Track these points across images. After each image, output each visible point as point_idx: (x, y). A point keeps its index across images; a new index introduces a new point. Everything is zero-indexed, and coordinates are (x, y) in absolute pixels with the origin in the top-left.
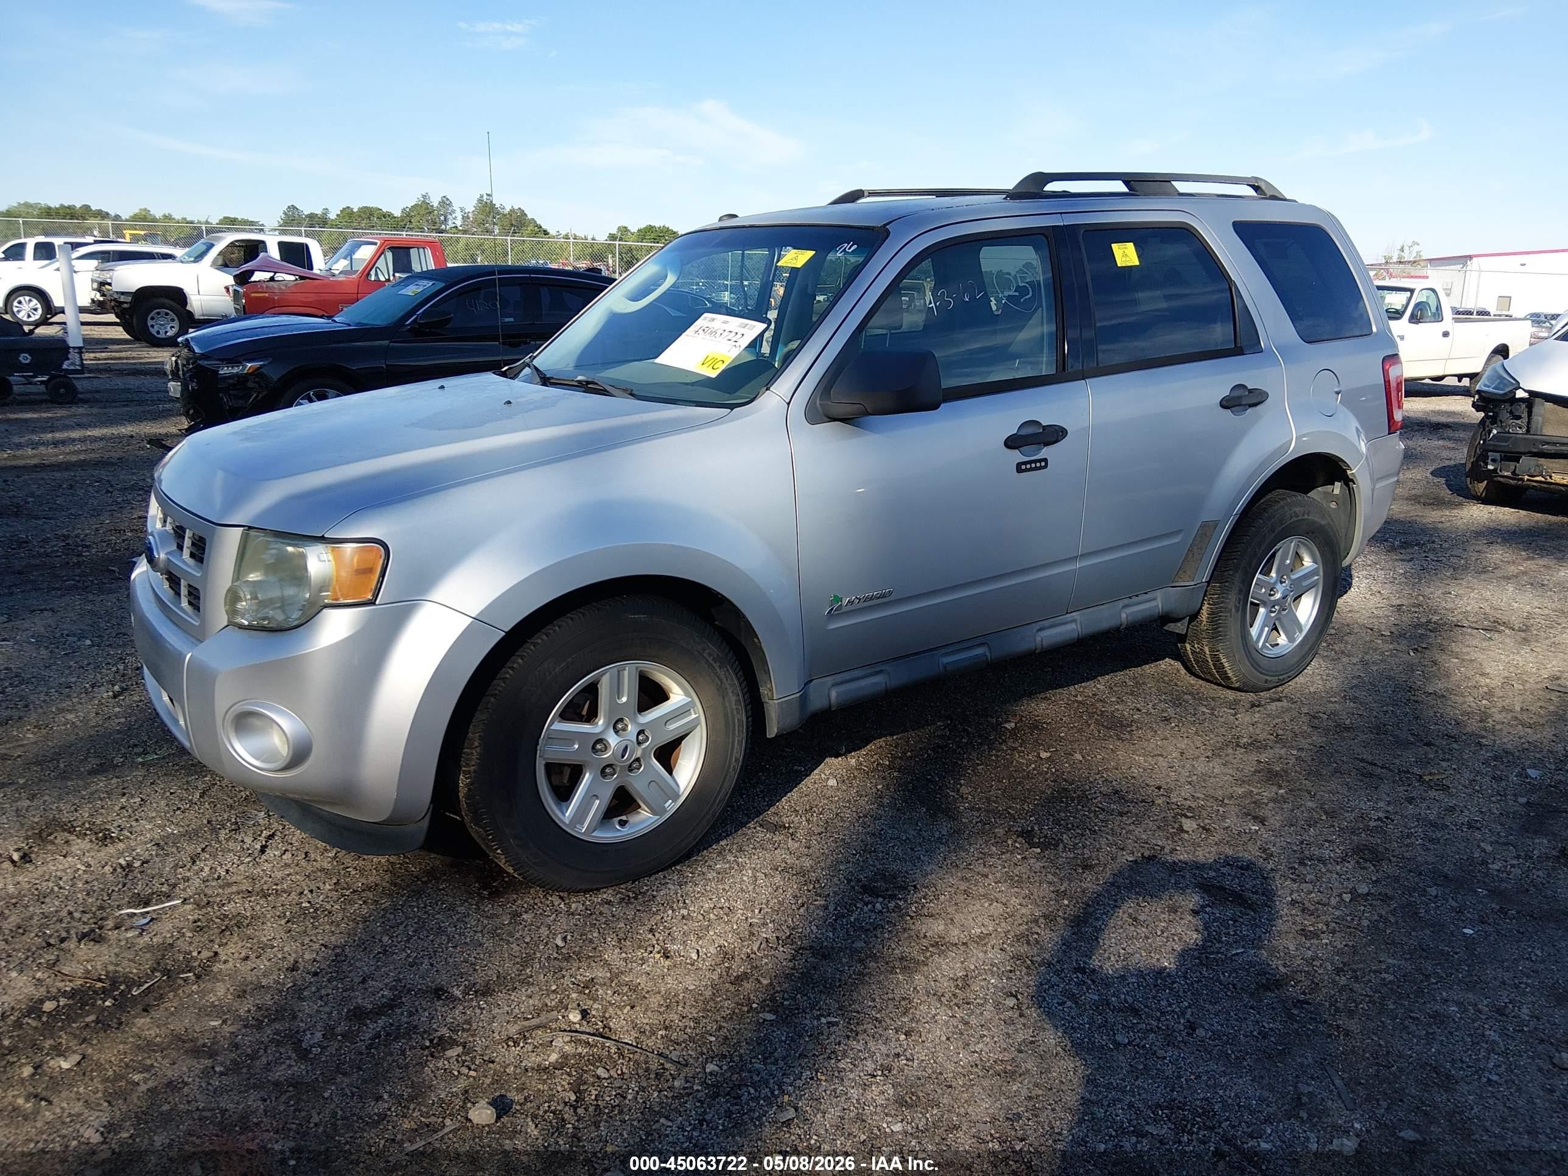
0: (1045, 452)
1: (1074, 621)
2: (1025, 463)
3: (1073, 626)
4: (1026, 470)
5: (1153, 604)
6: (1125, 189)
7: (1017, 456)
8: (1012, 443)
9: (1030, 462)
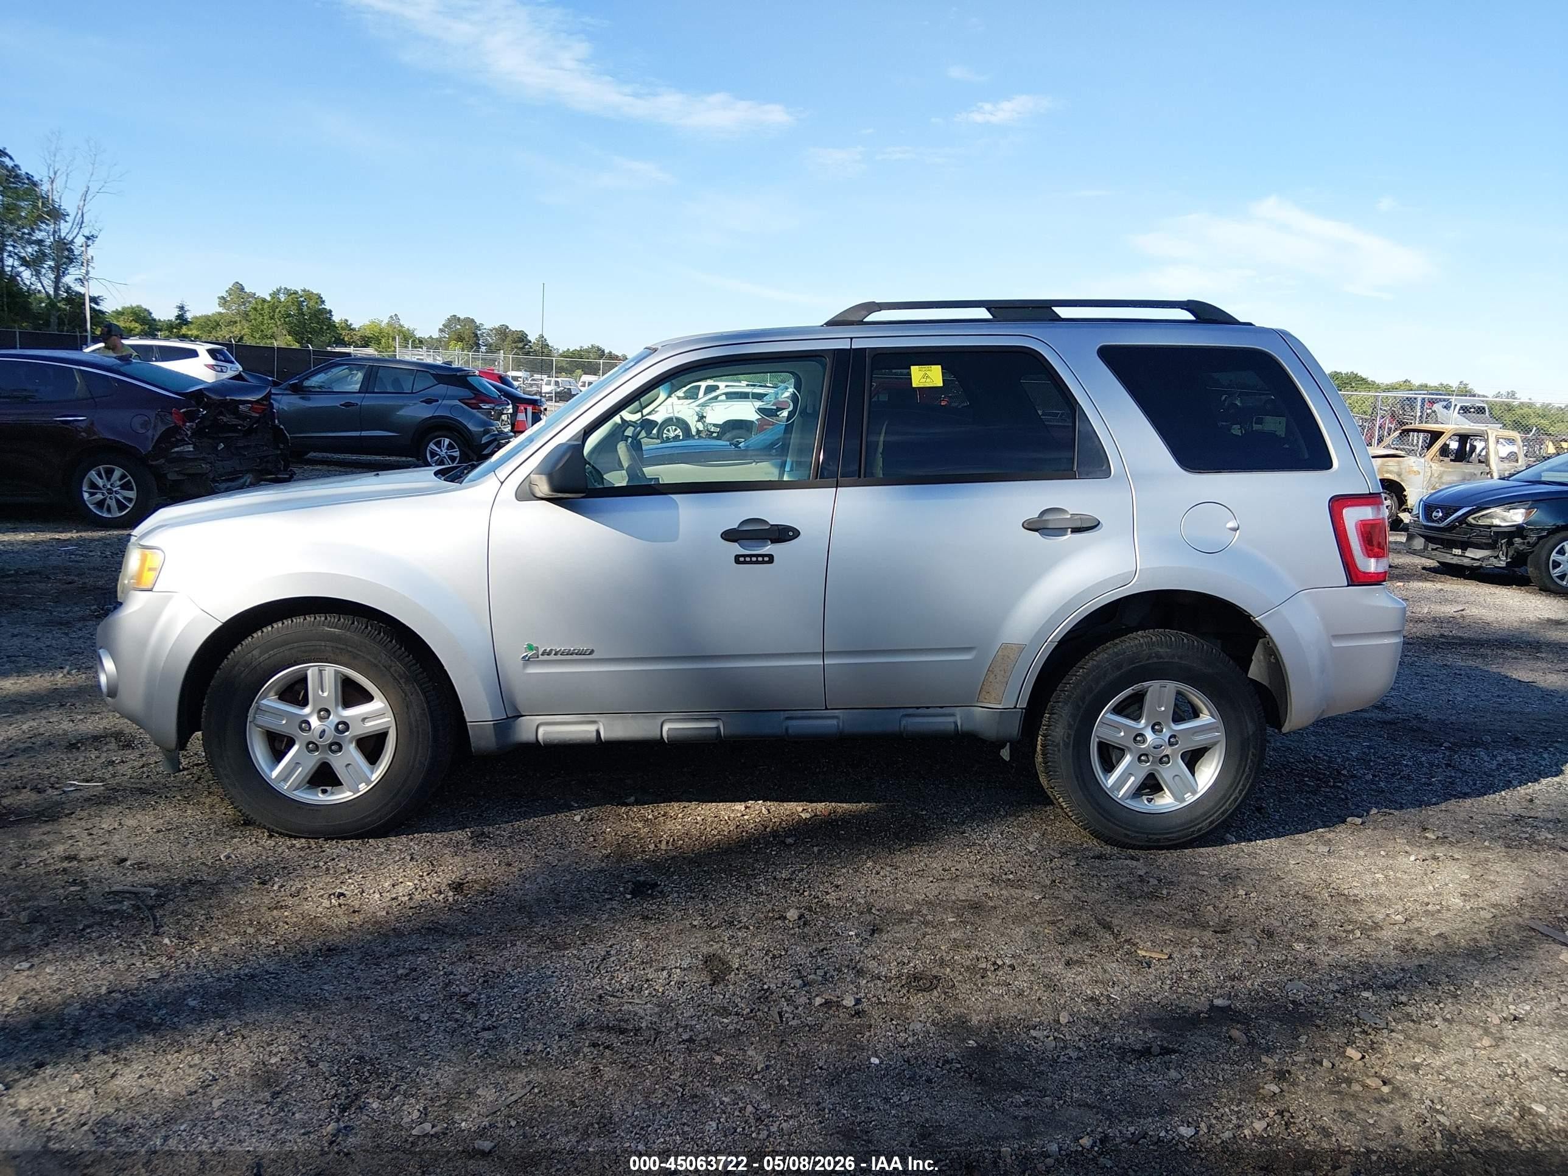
0: (769, 549)
1: (837, 717)
2: (744, 556)
3: (835, 722)
4: (745, 562)
5: (951, 719)
6: (989, 316)
7: (736, 549)
8: (729, 536)
9: (751, 556)
